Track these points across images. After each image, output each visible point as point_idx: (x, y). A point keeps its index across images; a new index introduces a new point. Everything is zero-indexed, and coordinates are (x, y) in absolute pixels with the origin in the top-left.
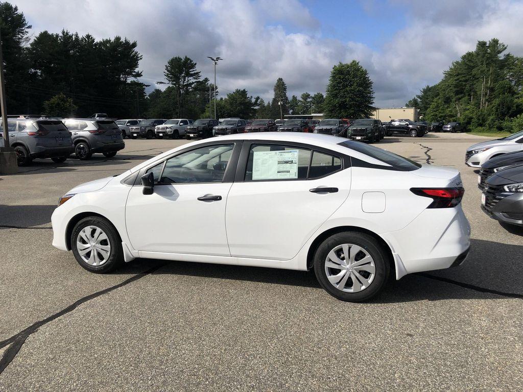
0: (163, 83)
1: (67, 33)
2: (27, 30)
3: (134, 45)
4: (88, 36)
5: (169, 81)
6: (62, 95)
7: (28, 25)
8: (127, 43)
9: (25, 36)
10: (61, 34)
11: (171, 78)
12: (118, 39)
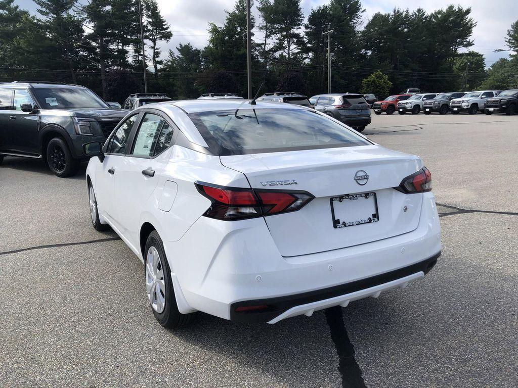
0: (502, 50)
1: (398, 11)
2: (361, 14)
3: (468, 12)
4: (419, 11)
5: (510, 47)
6: (379, 72)
7: (363, 9)
8: (460, 10)
9: (360, 20)
10: (392, 13)
11: (513, 44)
12: (451, 7)
